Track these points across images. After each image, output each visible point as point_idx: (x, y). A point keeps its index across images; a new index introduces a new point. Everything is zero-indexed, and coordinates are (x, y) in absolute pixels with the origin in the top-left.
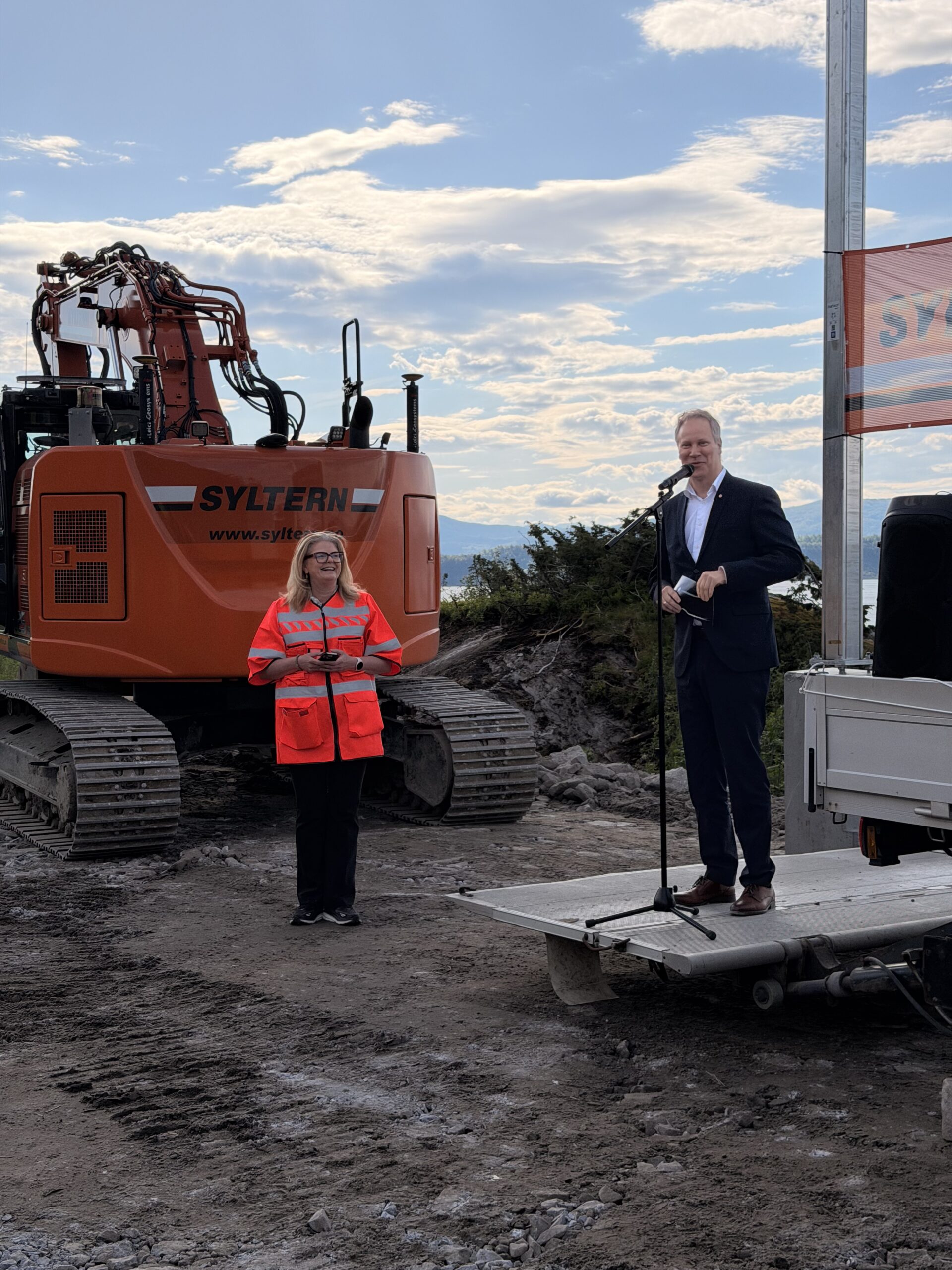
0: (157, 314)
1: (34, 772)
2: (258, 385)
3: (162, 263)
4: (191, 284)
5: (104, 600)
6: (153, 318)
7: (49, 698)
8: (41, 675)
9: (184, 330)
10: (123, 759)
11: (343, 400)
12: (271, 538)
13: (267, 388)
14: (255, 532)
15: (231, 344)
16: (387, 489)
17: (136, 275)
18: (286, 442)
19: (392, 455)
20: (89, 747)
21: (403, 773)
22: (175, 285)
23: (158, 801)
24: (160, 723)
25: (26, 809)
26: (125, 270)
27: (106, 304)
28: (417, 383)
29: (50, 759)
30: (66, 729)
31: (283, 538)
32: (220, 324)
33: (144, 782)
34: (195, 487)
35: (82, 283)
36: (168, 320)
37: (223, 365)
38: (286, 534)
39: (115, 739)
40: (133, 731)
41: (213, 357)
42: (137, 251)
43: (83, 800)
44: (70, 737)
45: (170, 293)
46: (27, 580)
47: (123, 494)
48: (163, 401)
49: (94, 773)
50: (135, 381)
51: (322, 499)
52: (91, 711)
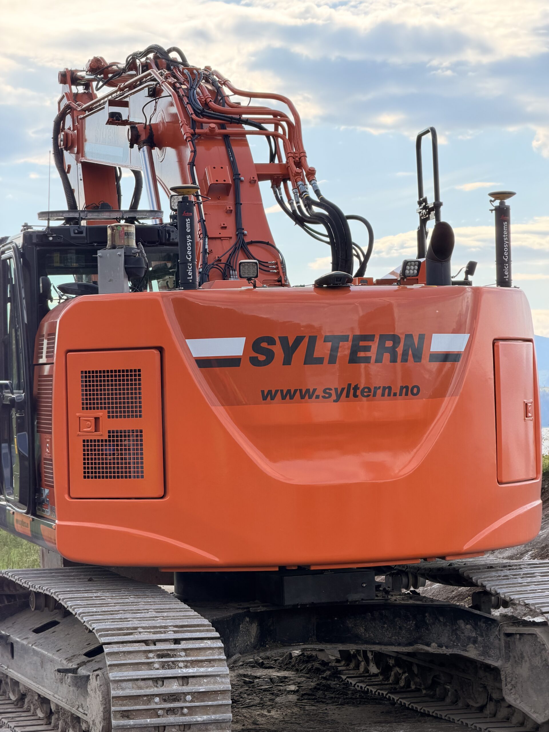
0: (197, 131)
1: (61, 681)
2: (316, 209)
3: (202, 68)
4: (236, 92)
5: (140, 475)
6: (193, 135)
7: (78, 592)
8: (67, 563)
9: (228, 147)
10: (164, 666)
11: (418, 224)
12: (334, 397)
13: (326, 213)
14: (315, 390)
15: (284, 161)
16: (472, 332)
17: (173, 86)
18: (350, 280)
19: (477, 291)
20: (124, 652)
21: (500, 681)
22: (218, 94)
23: (205, 717)
24: (206, 622)
25: (52, 725)
26: (160, 79)
27: (138, 118)
28: (508, 202)
29: (80, 665)
30: (99, 631)
31: (347, 396)
32: (271, 137)
33: (188, 693)
34: (244, 339)
35: (111, 94)
36: (210, 136)
37: (275, 185)
38: (352, 392)
39: (155, 642)
40: (175, 632)
41: (262, 177)
42: (173, 55)
43: (119, 716)
44: (102, 640)
45: (213, 104)
46: (51, 452)
47: (161, 349)
48: (205, 234)
49: (130, 684)
50: (173, 213)
51: (394, 347)
52: (126, 608)
